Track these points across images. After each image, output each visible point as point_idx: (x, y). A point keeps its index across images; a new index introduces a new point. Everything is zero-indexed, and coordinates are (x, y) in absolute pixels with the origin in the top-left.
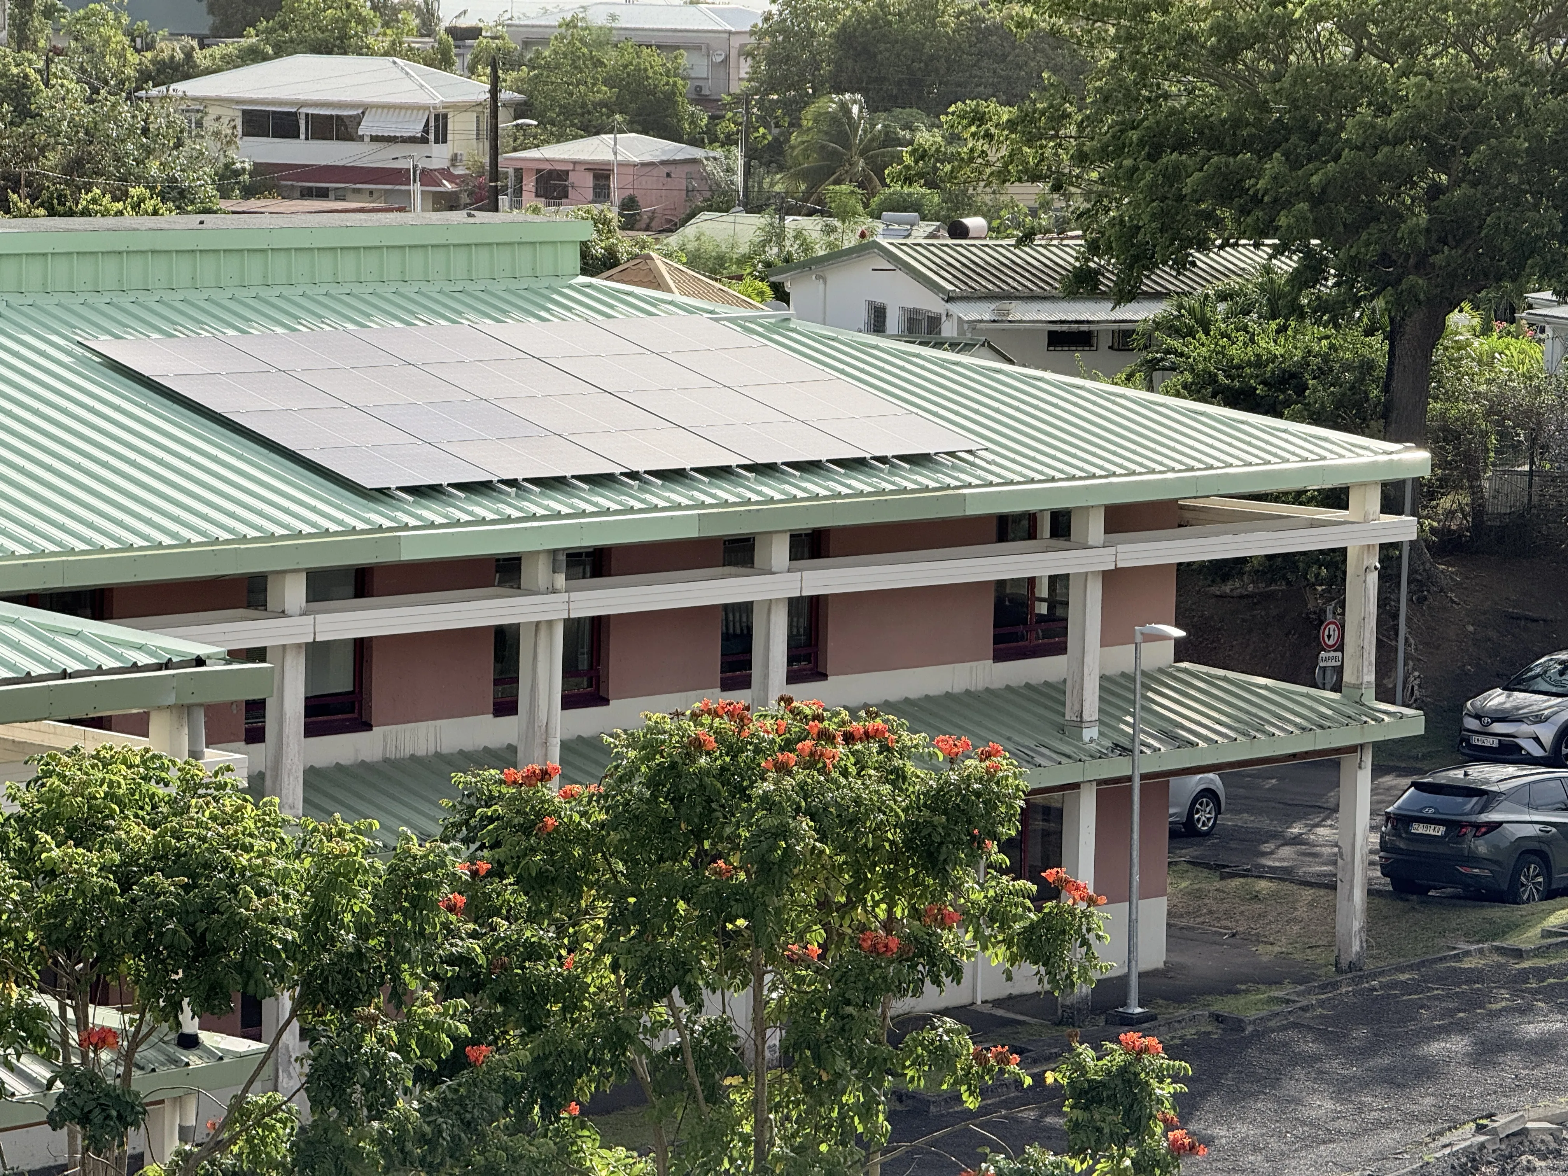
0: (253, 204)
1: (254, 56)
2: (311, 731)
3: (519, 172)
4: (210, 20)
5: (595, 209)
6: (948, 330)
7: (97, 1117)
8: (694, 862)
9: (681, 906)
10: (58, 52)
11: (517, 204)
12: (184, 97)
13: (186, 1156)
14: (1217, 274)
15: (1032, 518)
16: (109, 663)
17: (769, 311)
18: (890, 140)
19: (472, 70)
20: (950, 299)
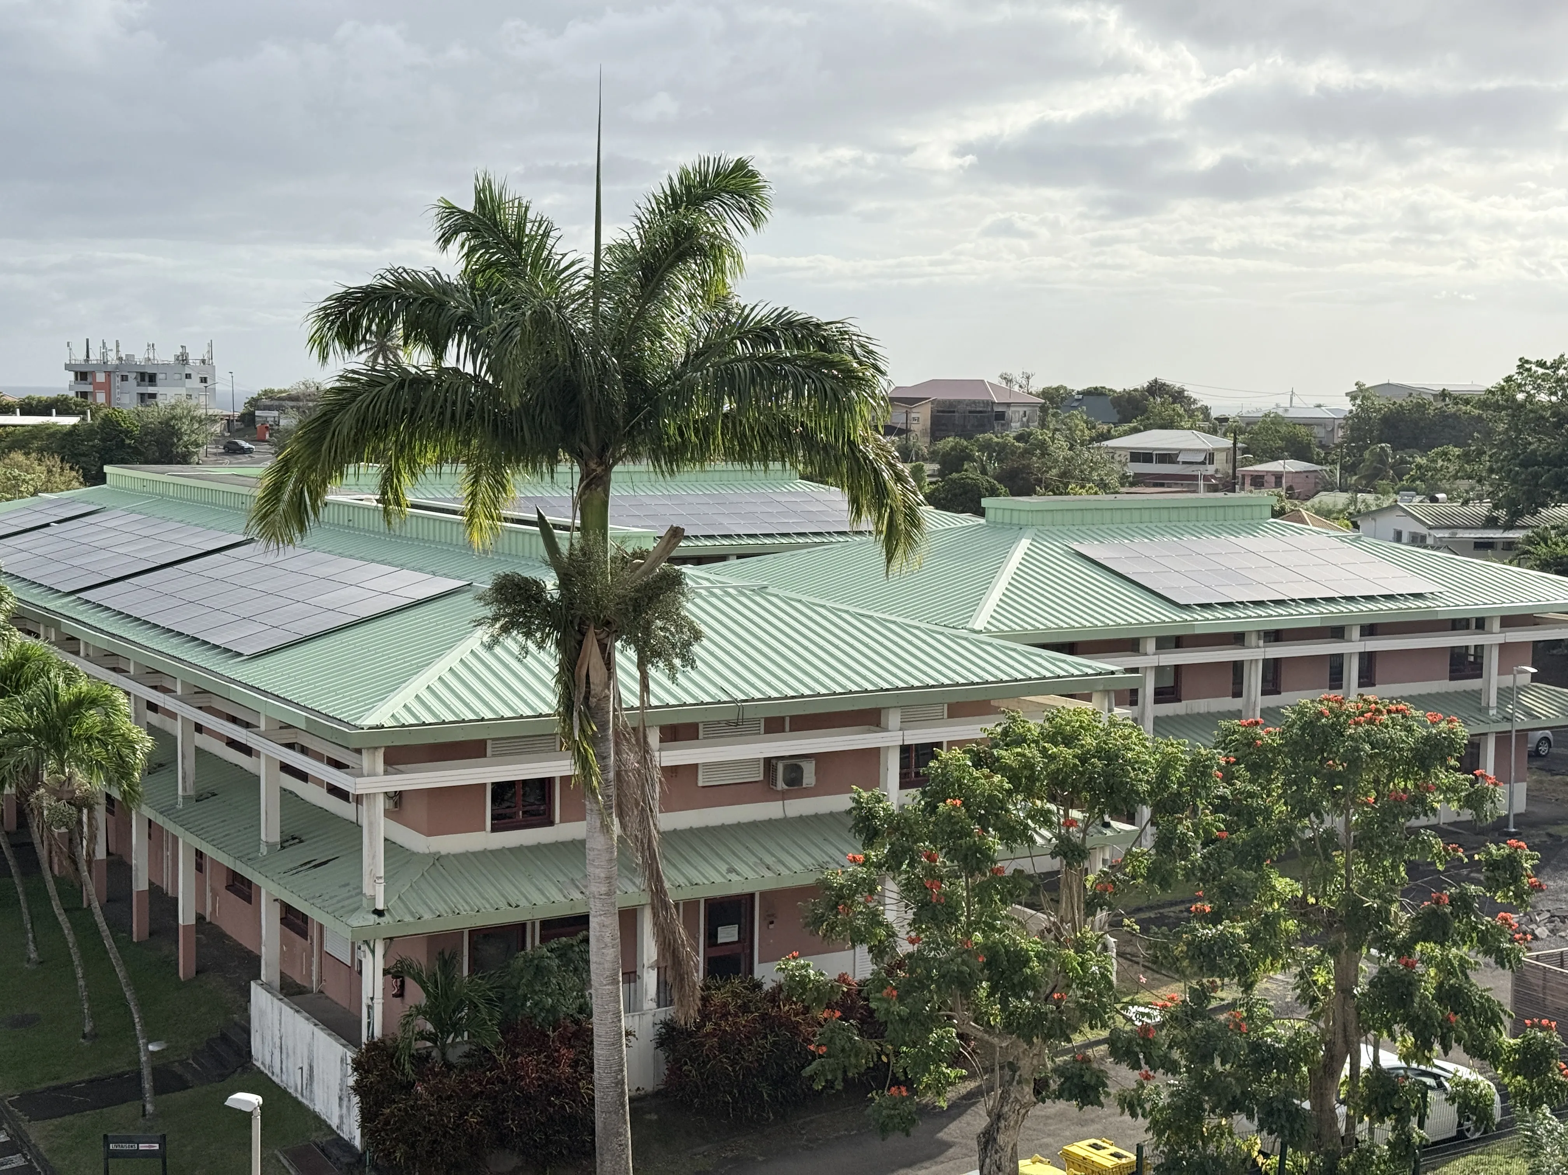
0: (1133, 489)
1: (1136, 430)
2: (1157, 701)
3: (1243, 476)
4: (1118, 416)
5: (1276, 491)
6: (1430, 541)
7: (1069, 854)
8: (1320, 761)
9: (1314, 779)
10: (1056, 430)
11: (1242, 489)
12: (1107, 447)
13: (1104, 873)
14: (1549, 519)
15: (1468, 620)
16: (1076, 672)
17: (1351, 534)
18: (1403, 461)
19: (1225, 435)
20: (1431, 528)
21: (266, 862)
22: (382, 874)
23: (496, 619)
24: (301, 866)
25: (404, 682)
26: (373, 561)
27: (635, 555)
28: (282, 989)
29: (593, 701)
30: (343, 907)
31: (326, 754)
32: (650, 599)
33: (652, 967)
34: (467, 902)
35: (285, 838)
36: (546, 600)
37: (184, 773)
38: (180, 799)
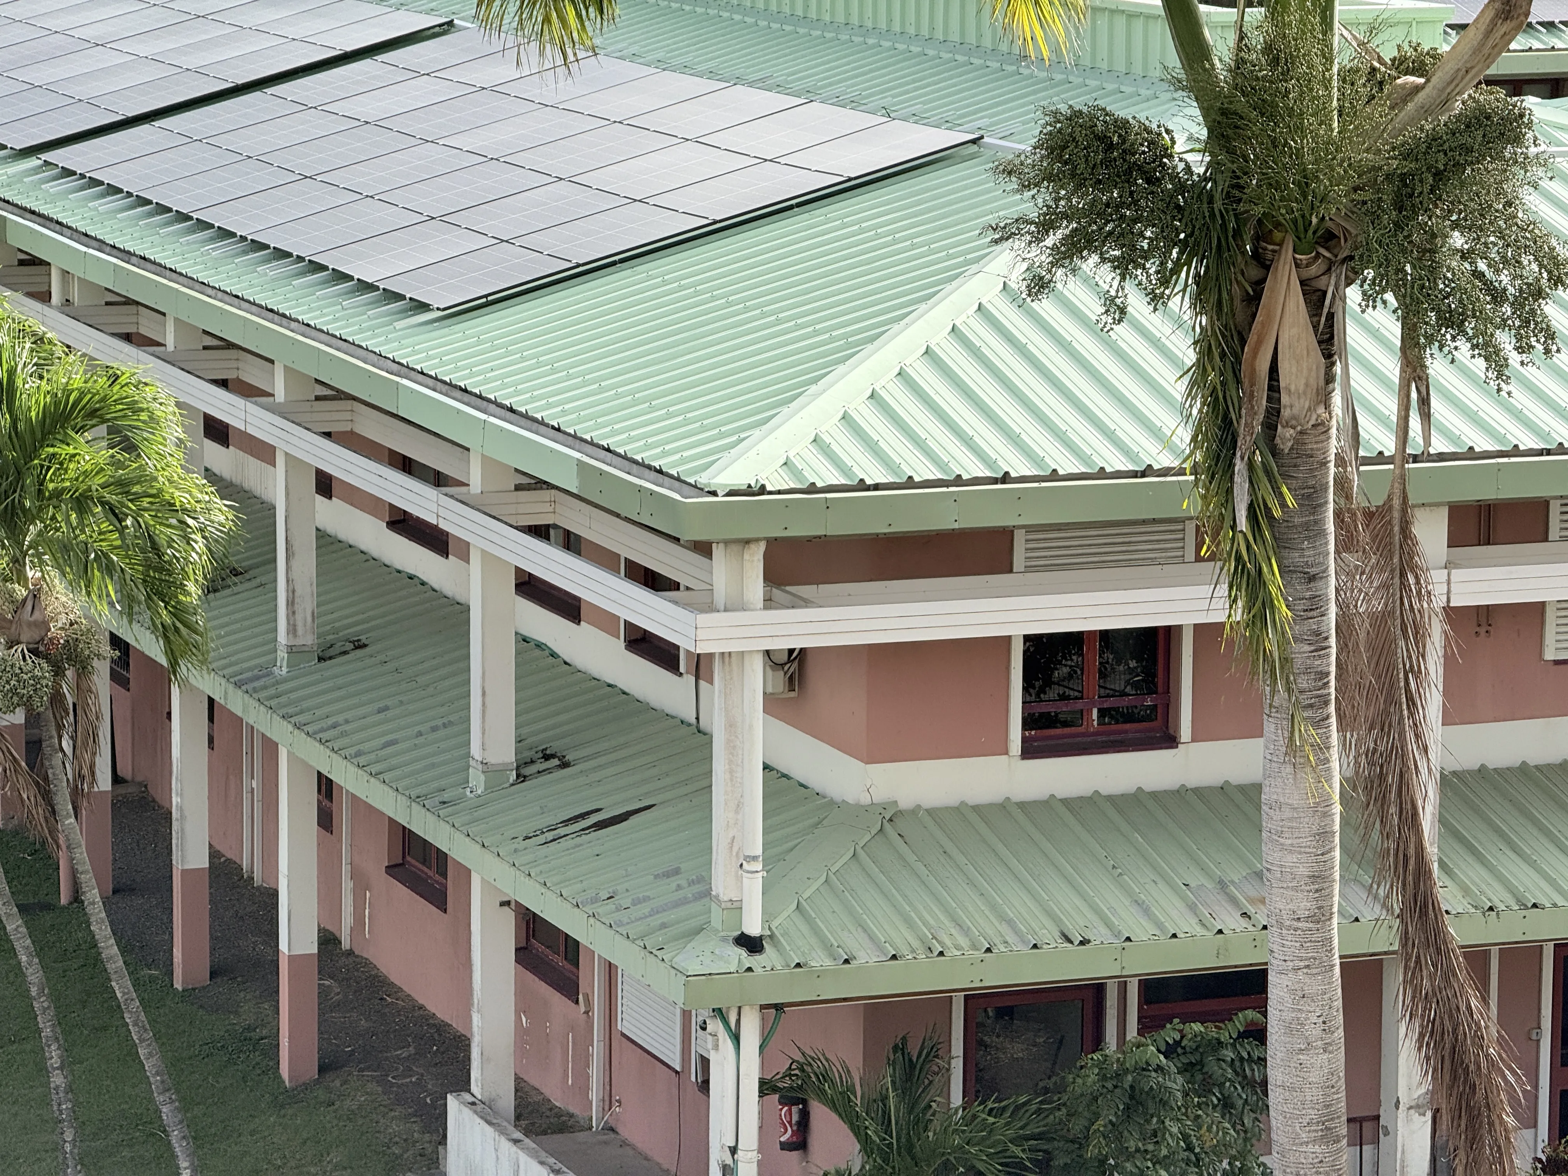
21: (481, 812)
22: (759, 851)
23: (1046, 226)
24: (567, 822)
25: (816, 380)
26: (738, 80)
27: (1401, 65)
28: (518, 1117)
29: (1285, 435)
30: (664, 926)
31: (625, 553)
32: (1438, 175)
33: (1417, 1107)
34: (959, 925)
35: (528, 755)
36: (1174, 177)
37: (292, 593)
38: (282, 654)
